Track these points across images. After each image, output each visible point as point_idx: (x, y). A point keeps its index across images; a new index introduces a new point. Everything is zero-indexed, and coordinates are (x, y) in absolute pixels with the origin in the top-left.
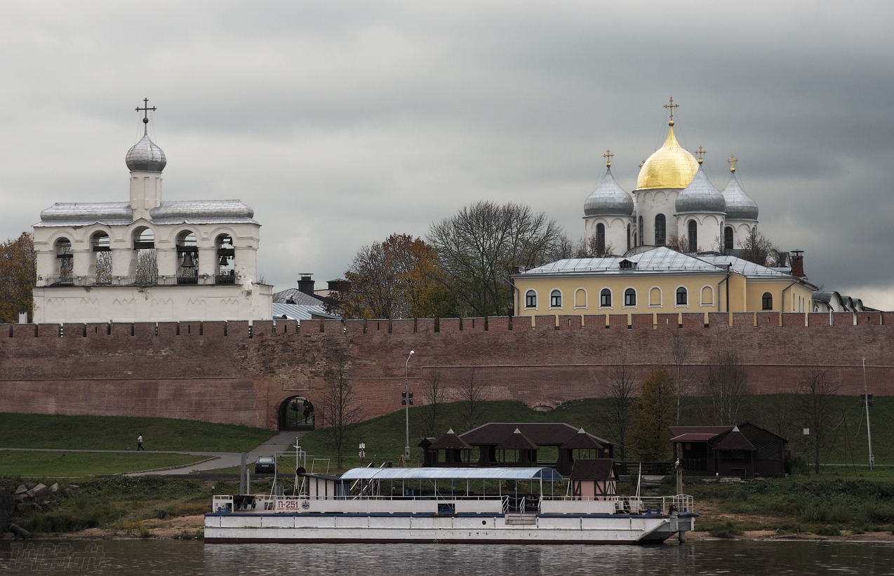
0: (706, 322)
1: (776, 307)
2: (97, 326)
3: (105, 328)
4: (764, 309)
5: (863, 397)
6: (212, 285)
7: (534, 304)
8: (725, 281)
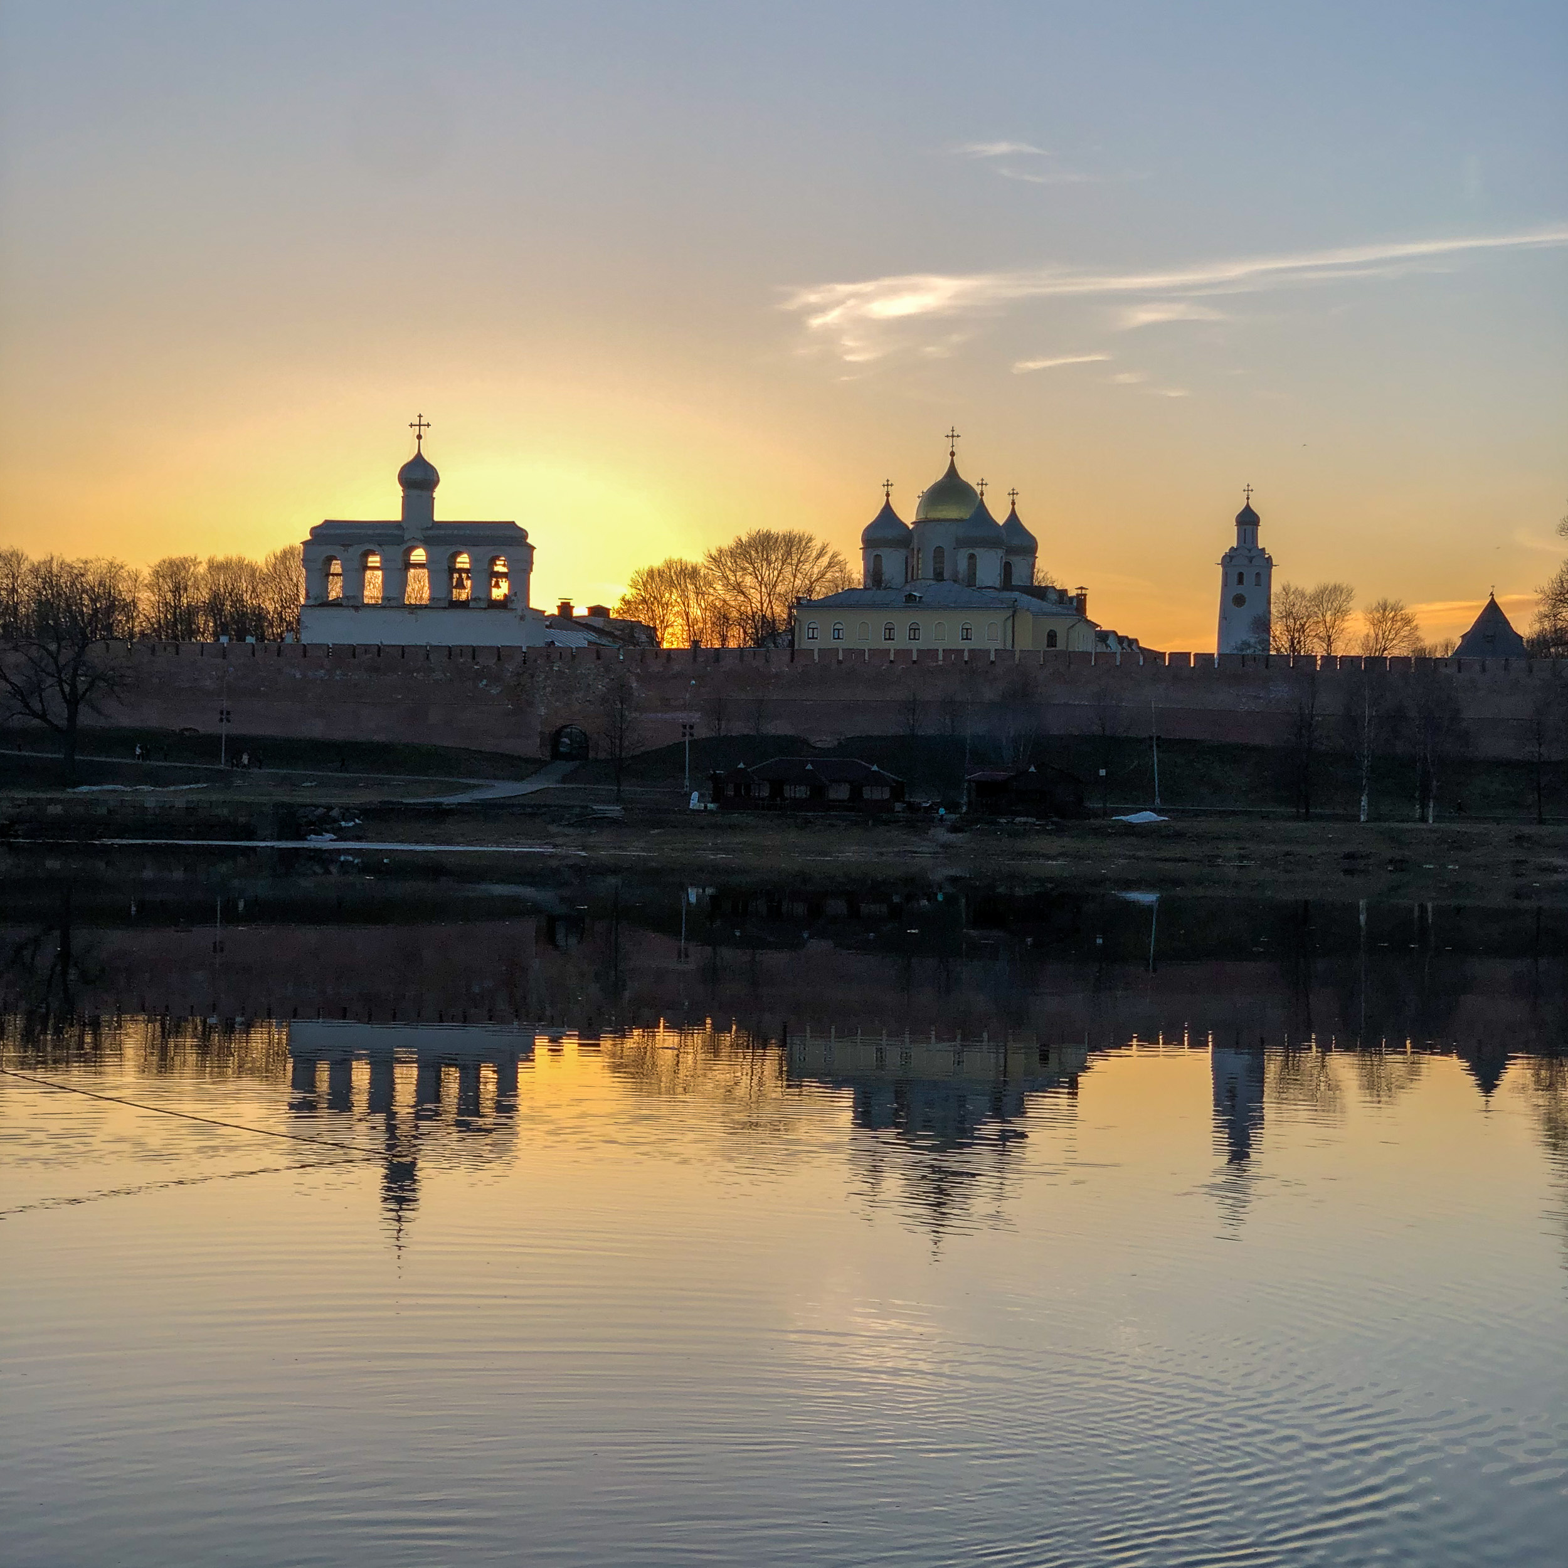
0: (992, 658)
1: (1061, 645)
2: (367, 648)
3: (375, 650)
4: (1048, 646)
5: (1151, 738)
6: (485, 609)
7: (815, 636)
8: (1011, 618)
